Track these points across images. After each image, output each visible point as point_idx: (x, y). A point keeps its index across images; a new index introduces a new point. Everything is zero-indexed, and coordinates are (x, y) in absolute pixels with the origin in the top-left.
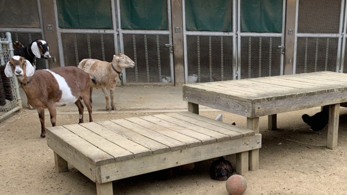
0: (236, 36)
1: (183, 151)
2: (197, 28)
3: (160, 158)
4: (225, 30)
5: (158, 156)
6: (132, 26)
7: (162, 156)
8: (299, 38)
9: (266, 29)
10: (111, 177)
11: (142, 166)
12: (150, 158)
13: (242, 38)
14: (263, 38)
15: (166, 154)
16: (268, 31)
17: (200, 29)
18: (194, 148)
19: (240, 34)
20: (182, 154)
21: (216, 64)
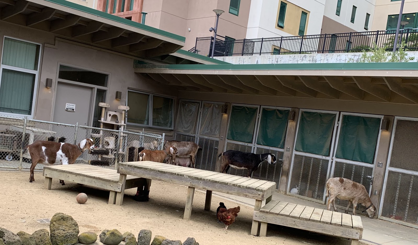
0: (331, 161)
1: (77, 176)
2: (303, 150)
3: (67, 175)
4: (324, 154)
5: (66, 174)
6: (263, 143)
7: (68, 175)
8: (390, 172)
9: (358, 159)
10: (47, 175)
11: (59, 176)
12: (63, 173)
13: (337, 163)
14: (357, 166)
15: (69, 174)
16: (360, 161)
17: (305, 151)
18: (82, 177)
19: (335, 160)
20: (76, 177)
21: (313, 182)
